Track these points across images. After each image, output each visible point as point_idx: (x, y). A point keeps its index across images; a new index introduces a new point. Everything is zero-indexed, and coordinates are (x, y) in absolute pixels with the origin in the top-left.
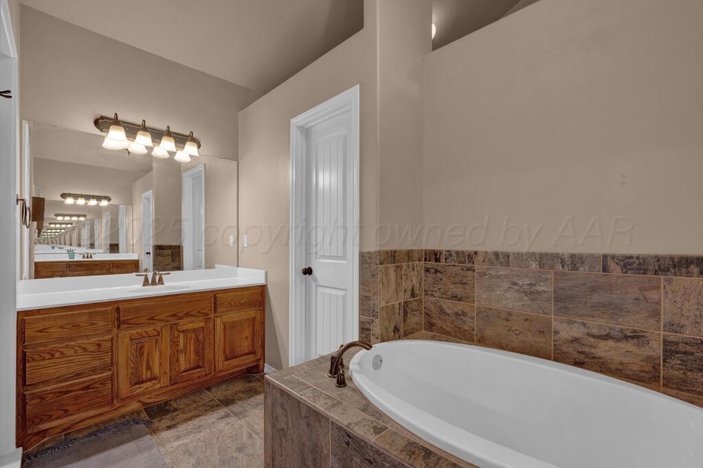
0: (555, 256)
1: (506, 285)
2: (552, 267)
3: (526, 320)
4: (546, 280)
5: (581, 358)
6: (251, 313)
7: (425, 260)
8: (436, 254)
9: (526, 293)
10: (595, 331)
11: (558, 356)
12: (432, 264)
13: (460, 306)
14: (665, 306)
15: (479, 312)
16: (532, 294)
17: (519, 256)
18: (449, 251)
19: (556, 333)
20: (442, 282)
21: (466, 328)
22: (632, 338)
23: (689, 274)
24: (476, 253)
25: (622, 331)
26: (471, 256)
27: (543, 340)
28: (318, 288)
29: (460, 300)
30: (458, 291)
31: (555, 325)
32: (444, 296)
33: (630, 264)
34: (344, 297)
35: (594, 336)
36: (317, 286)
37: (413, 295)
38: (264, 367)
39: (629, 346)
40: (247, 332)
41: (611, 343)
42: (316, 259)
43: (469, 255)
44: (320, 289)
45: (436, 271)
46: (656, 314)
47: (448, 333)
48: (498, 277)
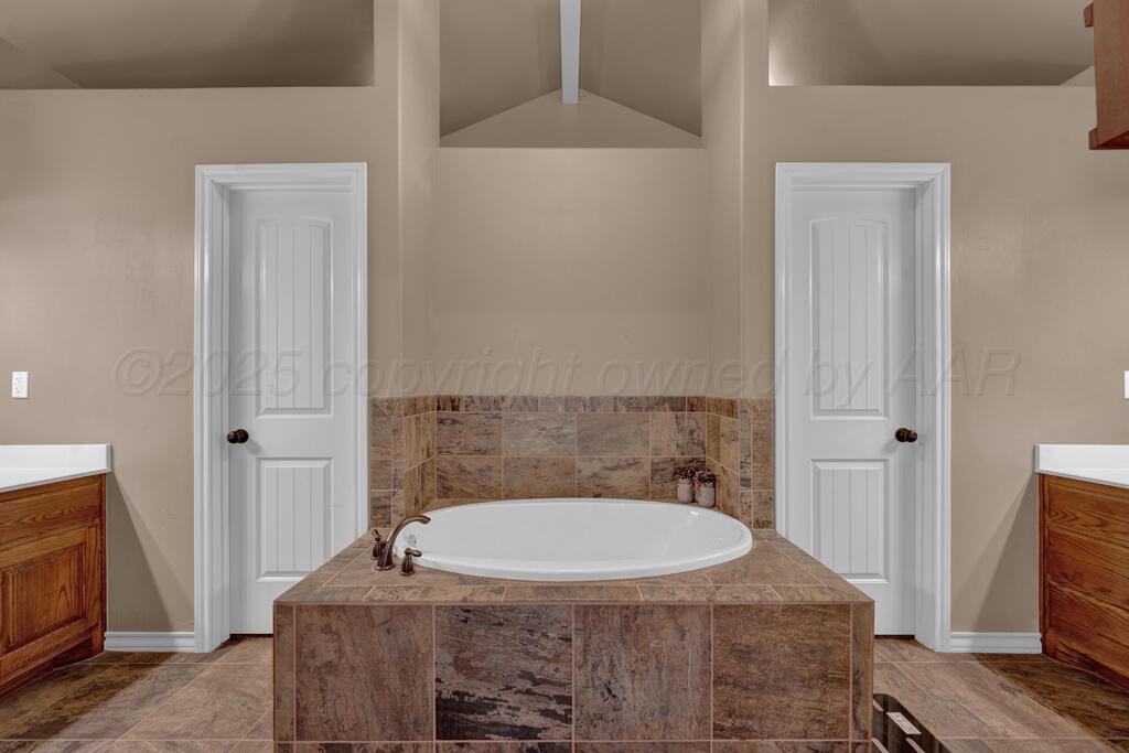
0: (579, 399)
1: (534, 431)
2: (576, 410)
3: (554, 464)
4: (572, 422)
5: (599, 490)
6: (74, 535)
7: (439, 409)
8: (453, 401)
9: (553, 437)
10: (609, 465)
11: (581, 492)
12: (448, 413)
13: (484, 461)
14: (652, 436)
15: (507, 464)
16: (559, 437)
17: (547, 400)
18: (470, 397)
19: (580, 471)
20: (462, 434)
21: (492, 484)
22: (633, 464)
23: (665, 410)
24: (503, 398)
25: (626, 460)
26: (498, 402)
27: (569, 481)
28: (263, 462)
29: (485, 453)
30: (482, 443)
31: (579, 464)
32: (464, 451)
33: (633, 404)
34: (326, 470)
35: (608, 469)
36: (259, 459)
37: (428, 456)
38: (103, 639)
39: (631, 472)
40: (64, 577)
41: (619, 472)
42: (258, 413)
43: (495, 401)
44: (266, 465)
45: (454, 422)
46: (647, 443)
47: (471, 495)
48: (527, 423)
